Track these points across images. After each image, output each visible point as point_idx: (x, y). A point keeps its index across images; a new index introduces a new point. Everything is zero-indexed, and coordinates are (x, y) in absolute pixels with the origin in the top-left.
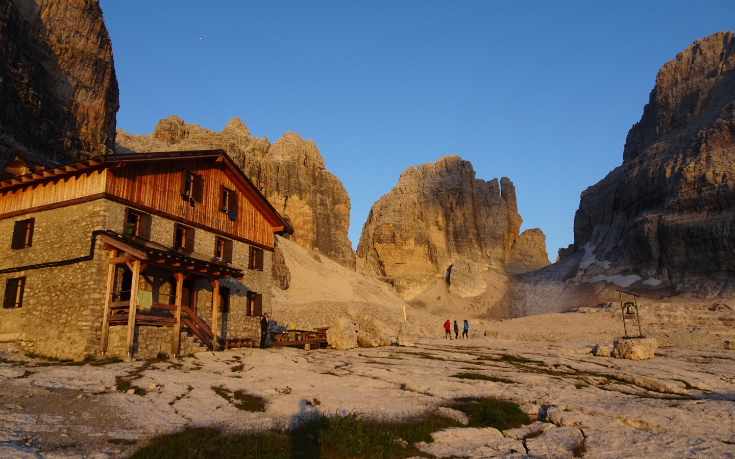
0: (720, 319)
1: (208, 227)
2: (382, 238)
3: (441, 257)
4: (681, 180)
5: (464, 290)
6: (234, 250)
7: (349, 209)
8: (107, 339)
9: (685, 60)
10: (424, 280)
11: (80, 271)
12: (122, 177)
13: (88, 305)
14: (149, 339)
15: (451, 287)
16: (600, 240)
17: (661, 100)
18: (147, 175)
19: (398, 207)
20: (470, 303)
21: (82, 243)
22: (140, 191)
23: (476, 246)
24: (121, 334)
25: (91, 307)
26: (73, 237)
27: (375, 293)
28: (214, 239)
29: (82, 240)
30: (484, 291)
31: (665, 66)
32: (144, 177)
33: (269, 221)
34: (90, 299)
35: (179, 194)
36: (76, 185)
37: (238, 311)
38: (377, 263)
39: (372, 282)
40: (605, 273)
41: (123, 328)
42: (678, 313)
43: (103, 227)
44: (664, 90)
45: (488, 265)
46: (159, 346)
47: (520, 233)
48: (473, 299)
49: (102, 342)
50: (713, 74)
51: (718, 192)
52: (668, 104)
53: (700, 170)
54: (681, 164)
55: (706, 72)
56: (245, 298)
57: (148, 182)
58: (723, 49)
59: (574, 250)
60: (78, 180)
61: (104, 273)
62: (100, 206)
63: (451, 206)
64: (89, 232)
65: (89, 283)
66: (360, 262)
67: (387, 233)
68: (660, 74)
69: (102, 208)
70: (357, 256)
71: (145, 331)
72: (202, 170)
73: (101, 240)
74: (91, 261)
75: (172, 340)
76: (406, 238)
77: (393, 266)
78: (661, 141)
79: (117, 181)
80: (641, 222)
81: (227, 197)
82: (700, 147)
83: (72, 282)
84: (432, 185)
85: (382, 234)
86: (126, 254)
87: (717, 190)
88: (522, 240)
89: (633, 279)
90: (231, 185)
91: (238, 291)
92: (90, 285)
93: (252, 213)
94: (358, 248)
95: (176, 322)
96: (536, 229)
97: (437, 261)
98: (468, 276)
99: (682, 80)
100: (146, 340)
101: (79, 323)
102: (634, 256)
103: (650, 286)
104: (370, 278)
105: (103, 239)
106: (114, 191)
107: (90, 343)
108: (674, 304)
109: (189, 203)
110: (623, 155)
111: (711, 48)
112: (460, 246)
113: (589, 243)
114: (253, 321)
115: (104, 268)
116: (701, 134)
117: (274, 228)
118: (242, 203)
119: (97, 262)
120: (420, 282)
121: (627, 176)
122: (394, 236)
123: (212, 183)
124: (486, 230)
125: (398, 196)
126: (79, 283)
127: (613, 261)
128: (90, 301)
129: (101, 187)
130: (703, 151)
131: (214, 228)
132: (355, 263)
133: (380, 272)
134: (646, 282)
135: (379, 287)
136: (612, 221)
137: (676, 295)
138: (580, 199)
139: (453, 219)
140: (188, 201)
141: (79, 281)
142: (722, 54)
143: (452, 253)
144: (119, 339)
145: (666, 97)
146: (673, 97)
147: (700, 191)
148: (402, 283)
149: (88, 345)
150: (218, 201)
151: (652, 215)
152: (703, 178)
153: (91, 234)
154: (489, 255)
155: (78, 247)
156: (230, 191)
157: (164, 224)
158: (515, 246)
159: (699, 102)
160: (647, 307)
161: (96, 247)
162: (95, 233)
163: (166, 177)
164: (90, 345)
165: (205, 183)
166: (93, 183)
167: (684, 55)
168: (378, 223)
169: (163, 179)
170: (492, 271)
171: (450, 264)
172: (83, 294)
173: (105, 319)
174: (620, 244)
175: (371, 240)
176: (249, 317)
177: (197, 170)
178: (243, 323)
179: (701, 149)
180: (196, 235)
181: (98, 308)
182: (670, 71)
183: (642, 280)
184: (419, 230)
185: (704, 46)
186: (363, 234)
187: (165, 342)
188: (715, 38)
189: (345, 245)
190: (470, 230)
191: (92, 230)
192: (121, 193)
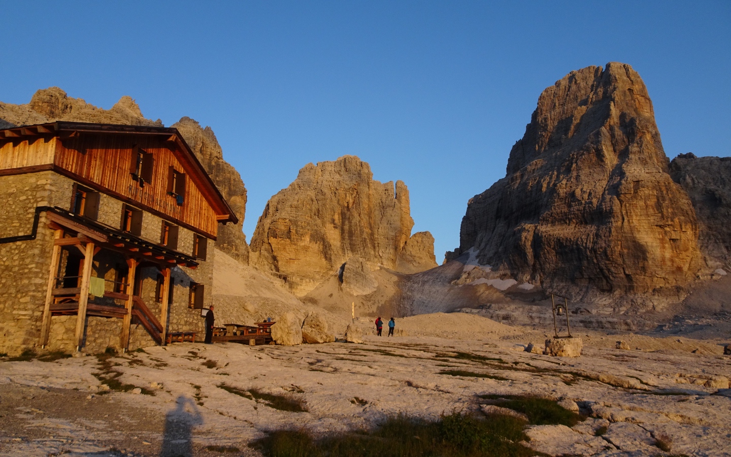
0: (582, 322)
1: (156, 211)
2: (277, 232)
3: (335, 254)
4: (555, 195)
5: (356, 288)
6: (179, 237)
7: (246, 201)
8: (48, 331)
9: (562, 87)
10: (317, 277)
11: (17, 252)
12: (71, 148)
13: (27, 292)
14: (98, 332)
15: (344, 285)
16: (483, 245)
17: (541, 121)
18: (98, 149)
19: (295, 203)
20: (361, 301)
21: (20, 220)
22: (90, 165)
23: (369, 245)
24: (67, 325)
25: (31, 293)
26: (8, 212)
27: (268, 288)
28: (161, 224)
29: (21, 216)
30: (375, 290)
31: (546, 91)
32: (95, 151)
33: (214, 208)
34: (31, 284)
35: (129, 172)
36: (13, 153)
37: (180, 303)
38: (270, 257)
39: (265, 277)
40: (487, 276)
41: (70, 319)
42: (547, 316)
43: (50, 202)
44: (544, 112)
45: (379, 264)
46: (107, 340)
47: (411, 235)
48: (364, 298)
49: (43, 334)
50: (585, 102)
51: (584, 207)
52: (547, 125)
53: (571, 187)
54: (555, 181)
55: (579, 100)
56: (188, 288)
57: (98, 157)
58: (594, 81)
59: (460, 254)
60: (17, 147)
61: (48, 255)
62: (47, 179)
63: (348, 205)
64: (30, 208)
65: (30, 267)
66: (254, 256)
67: (283, 228)
68: (541, 98)
69: (49, 182)
70: (250, 250)
71: (94, 323)
72: (153, 148)
73: (46, 217)
74: (33, 241)
75: (121, 333)
76: (302, 235)
77: (287, 262)
78: (539, 158)
79: (66, 152)
80: (520, 231)
81: (175, 180)
82: (571, 166)
83: (6, 264)
84: (331, 184)
85: (278, 229)
86: (79, 235)
87: (583, 205)
88: (412, 242)
89: (510, 283)
90: (179, 167)
91: (182, 281)
92: (32, 268)
93: (198, 198)
94: (252, 242)
95: (127, 313)
96: (426, 232)
97: (330, 259)
98: (360, 275)
99: (559, 105)
100: (94, 333)
101: (15, 312)
102: (512, 262)
103: (524, 289)
104: (263, 273)
105: (49, 217)
106: (63, 163)
107: (29, 336)
108: (544, 307)
109: (139, 183)
110: (507, 169)
111: (585, 79)
112: (354, 245)
113: (473, 248)
114: (194, 314)
115: (47, 250)
116: (573, 155)
117: (218, 216)
118: (189, 187)
119: (41, 243)
120: (313, 279)
121: (509, 188)
122: (289, 231)
123: (161, 163)
124: (380, 230)
125: (296, 192)
126: (15, 266)
127: (493, 266)
128: (30, 287)
129: (49, 158)
130: (574, 170)
131: (162, 211)
132: (248, 257)
133: (273, 267)
134: (521, 286)
135: (272, 283)
136: (494, 228)
137: (545, 299)
138: (467, 206)
139: (349, 218)
140: (137, 181)
141: (17, 263)
142: (593, 86)
143: (346, 251)
144: (64, 331)
145: (546, 119)
146: (551, 119)
147: (570, 206)
148: (295, 279)
149: (26, 337)
150: (167, 183)
151: (529, 225)
152: (573, 194)
153: (33, 210)
154: (381, 255)
155: (14, 224)
156: (178, 173)
157: (112, 204)
158: (406, 247)
159: (572, 127)
160: (521, 309)
161: (40, 225)
162: (39, 210)
163: (116, 152)
164: (29, 337)
165: (155, 163)
166: (37, 152)
167: (562, 83)
168: (275, 218)
169: (114, 154)
170: (383, 270)
171: (343, 262)
172: (21, 279)
173: (47, 307)
174: (500, 250)
175: (266, 234)
176: (191, 310)
177: (148, 148)
178: (185, 316)
179: (572, 169)
180: (143, 219)
181: (39, 295)
182: (549, 96)
183: (518, 284)
184: (316, 227)
185: (579, 77)
186: (258, 228)
187: (114, 335)
188: (587, 71)
189: (239, 238)
190: (364, 229)
191: (35, 206)
192: (70, 166)
